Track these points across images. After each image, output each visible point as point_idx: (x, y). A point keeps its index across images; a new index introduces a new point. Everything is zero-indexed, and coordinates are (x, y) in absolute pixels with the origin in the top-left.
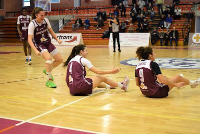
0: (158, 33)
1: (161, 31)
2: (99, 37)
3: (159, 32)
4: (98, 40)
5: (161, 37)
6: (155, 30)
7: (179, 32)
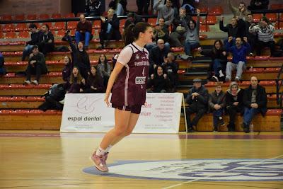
0: (205, 94)
1: (215, 88)
2: (32, 105)
3: (211, 91)
4: (27, 115)
5: (217, 106)
6: (198, 86)
7: (268, 90)
